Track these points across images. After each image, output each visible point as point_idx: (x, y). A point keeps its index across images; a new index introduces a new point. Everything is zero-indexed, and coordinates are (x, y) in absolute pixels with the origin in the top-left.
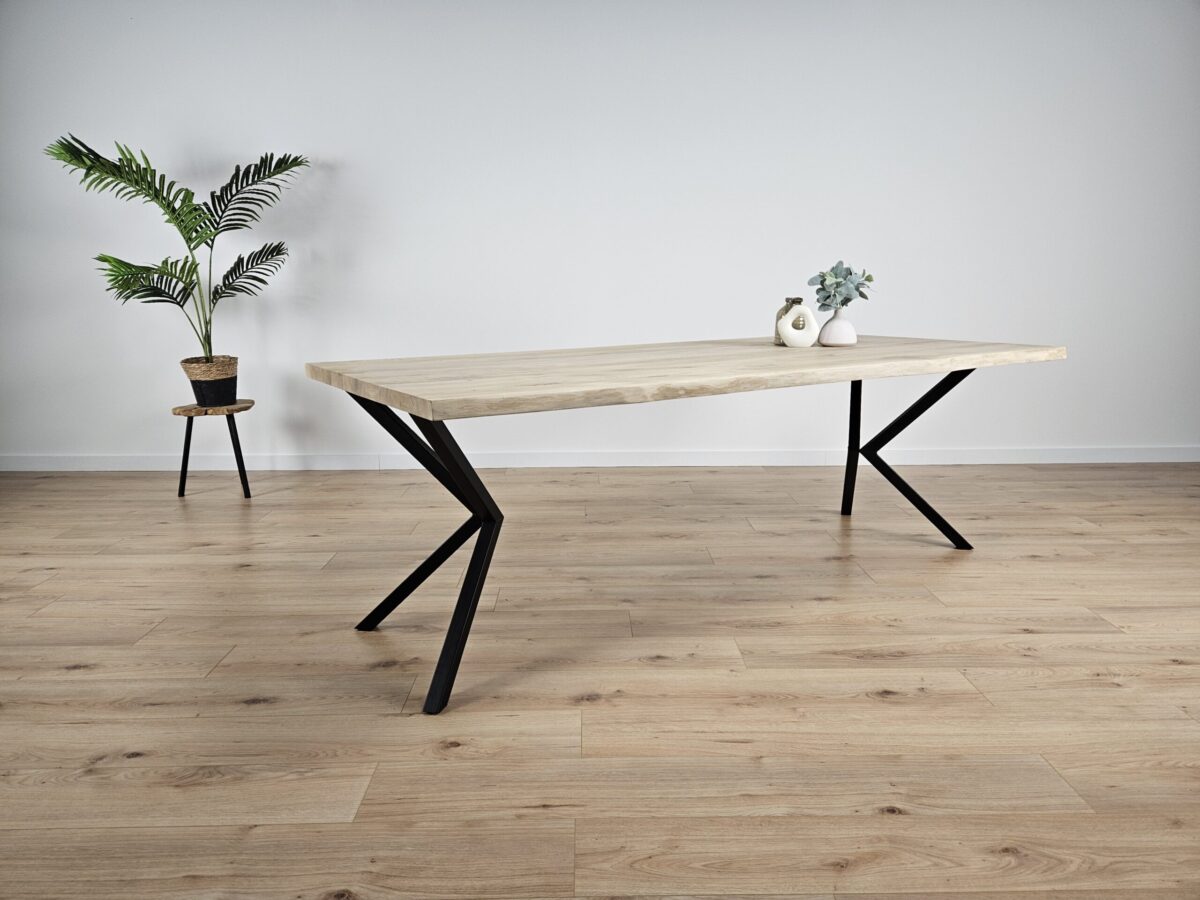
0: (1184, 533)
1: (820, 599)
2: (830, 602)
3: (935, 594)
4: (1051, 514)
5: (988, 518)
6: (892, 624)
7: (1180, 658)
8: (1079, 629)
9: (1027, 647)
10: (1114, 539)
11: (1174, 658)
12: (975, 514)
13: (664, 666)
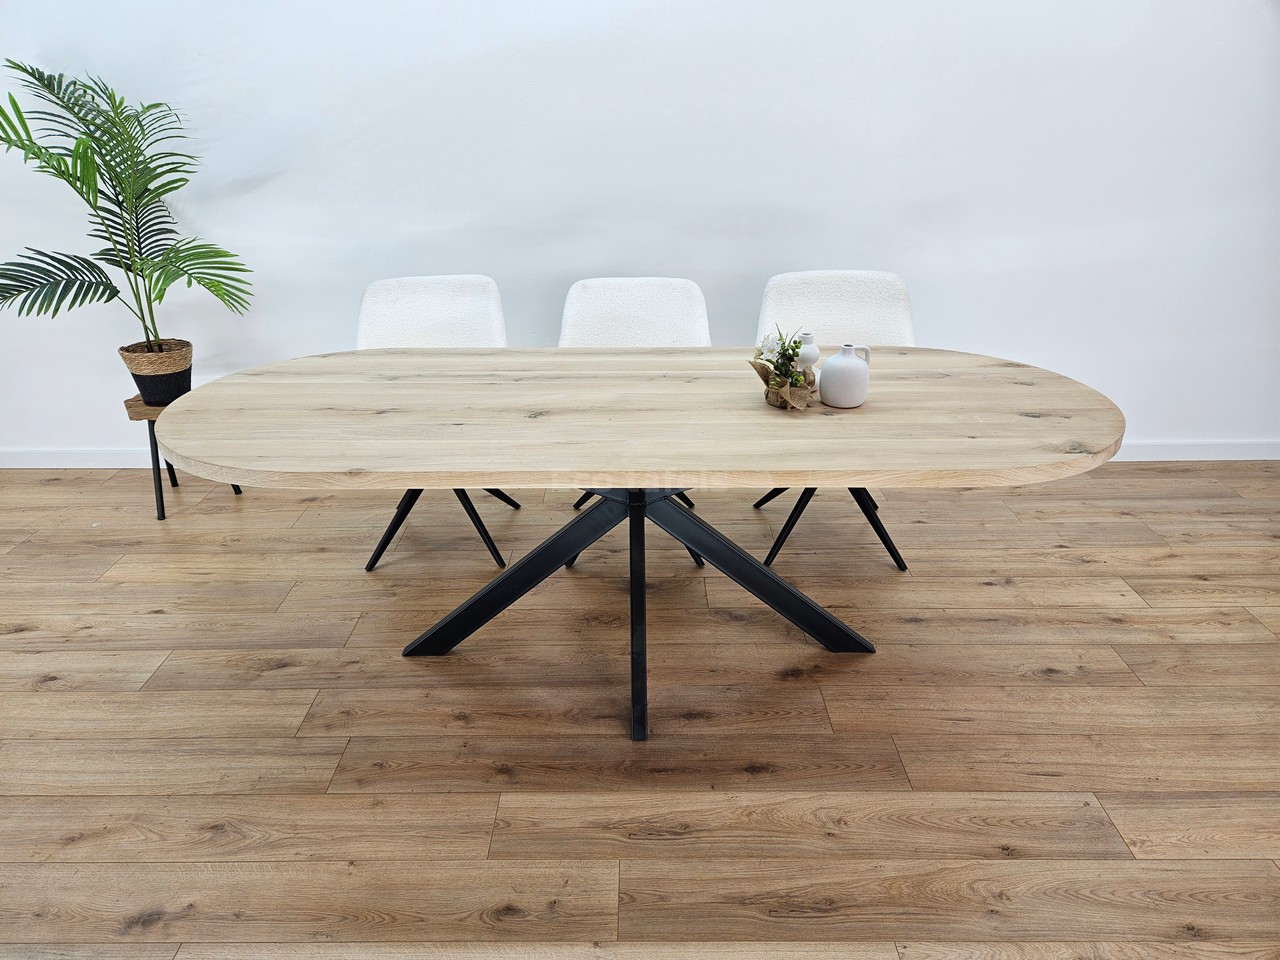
0: (1253, 620)
1: (753, 769)
2: (765, 776)
3: (905, 757)
4: (1091, 575)
5: (1008, 582)
6: (833, 830)
7: (1200, 922)
8: (1074, 847)
9: (998, 891)
10: (1161, 632)
11: (1189, 920)
12: (993, 571)
13: (509, 932)
